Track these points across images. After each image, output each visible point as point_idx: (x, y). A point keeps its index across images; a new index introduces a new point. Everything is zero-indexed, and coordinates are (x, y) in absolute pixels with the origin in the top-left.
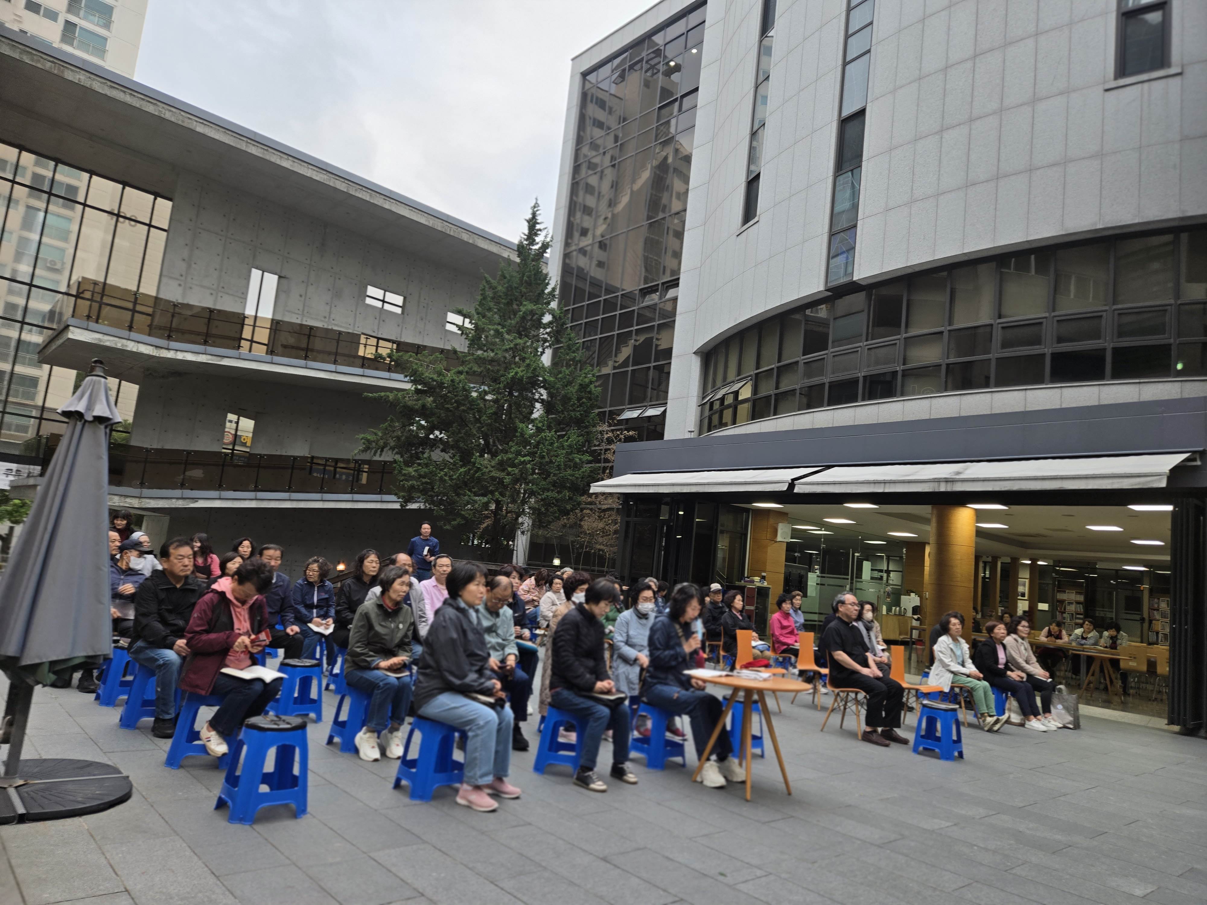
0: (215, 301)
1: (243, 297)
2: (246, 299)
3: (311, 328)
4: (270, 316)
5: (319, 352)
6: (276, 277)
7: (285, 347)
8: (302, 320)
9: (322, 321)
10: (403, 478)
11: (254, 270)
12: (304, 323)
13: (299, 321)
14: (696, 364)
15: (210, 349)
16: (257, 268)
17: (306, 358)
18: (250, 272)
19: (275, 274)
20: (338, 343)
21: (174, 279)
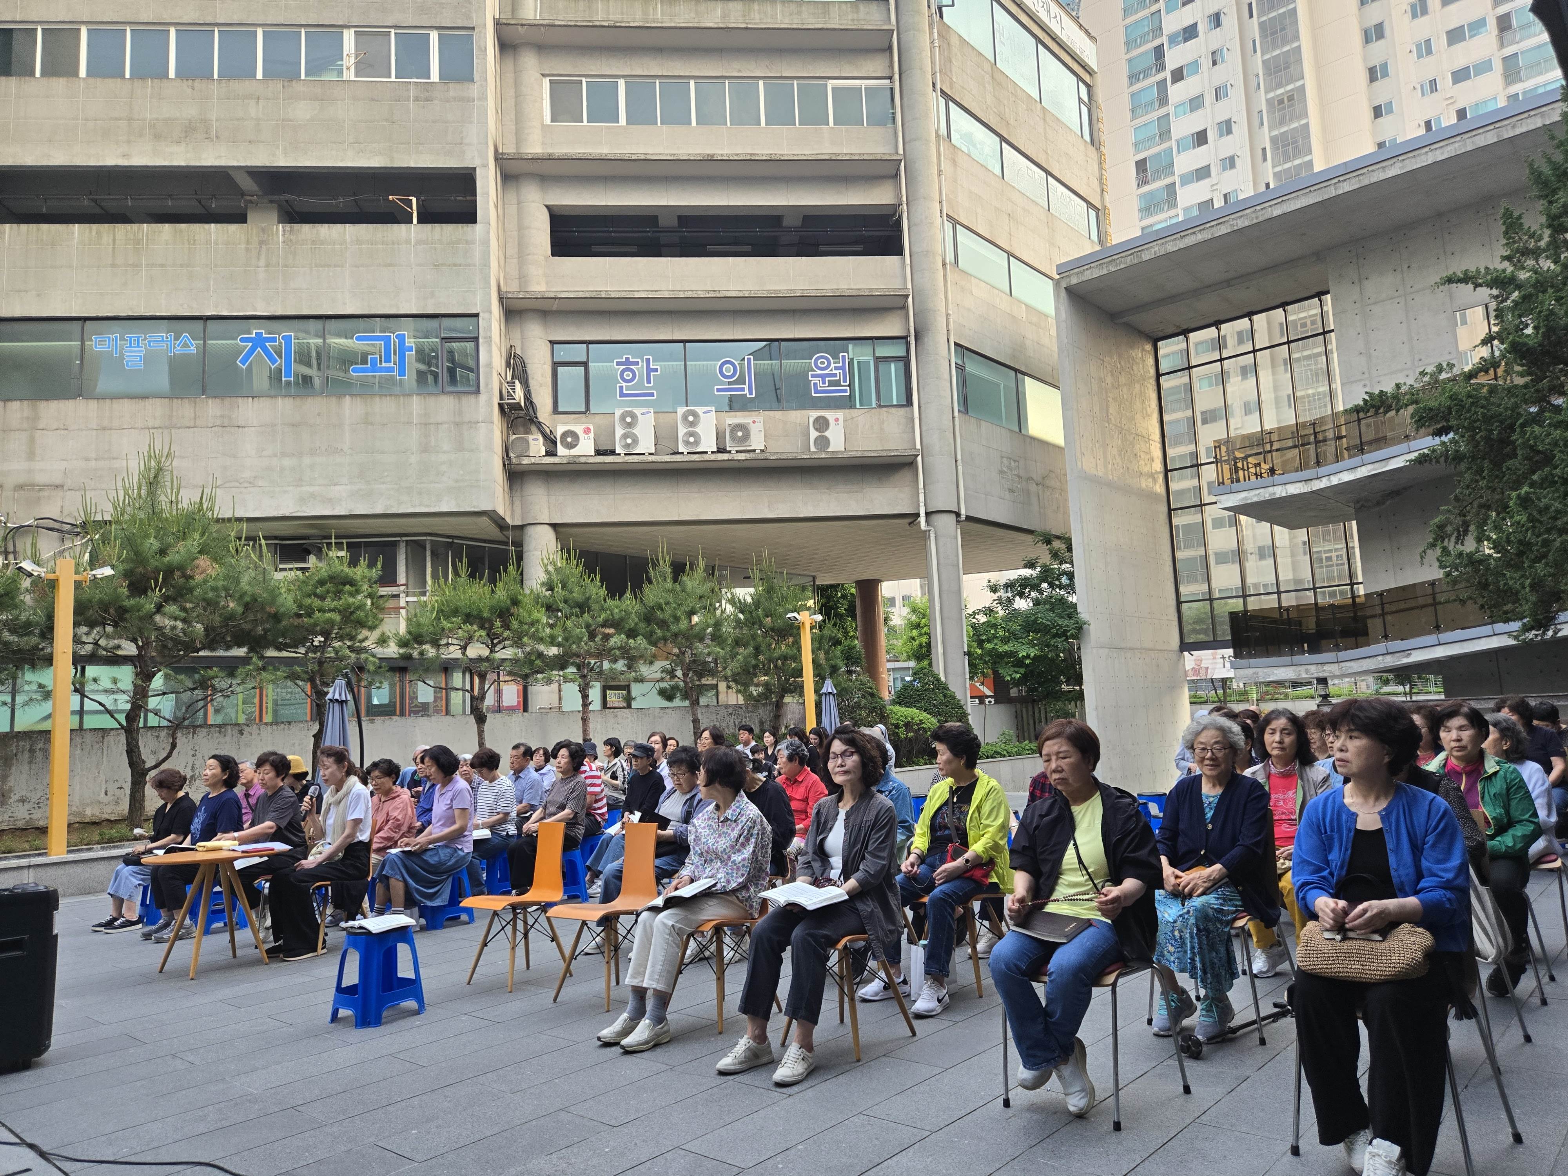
15: (1368, 457)
21: (1356, 381)
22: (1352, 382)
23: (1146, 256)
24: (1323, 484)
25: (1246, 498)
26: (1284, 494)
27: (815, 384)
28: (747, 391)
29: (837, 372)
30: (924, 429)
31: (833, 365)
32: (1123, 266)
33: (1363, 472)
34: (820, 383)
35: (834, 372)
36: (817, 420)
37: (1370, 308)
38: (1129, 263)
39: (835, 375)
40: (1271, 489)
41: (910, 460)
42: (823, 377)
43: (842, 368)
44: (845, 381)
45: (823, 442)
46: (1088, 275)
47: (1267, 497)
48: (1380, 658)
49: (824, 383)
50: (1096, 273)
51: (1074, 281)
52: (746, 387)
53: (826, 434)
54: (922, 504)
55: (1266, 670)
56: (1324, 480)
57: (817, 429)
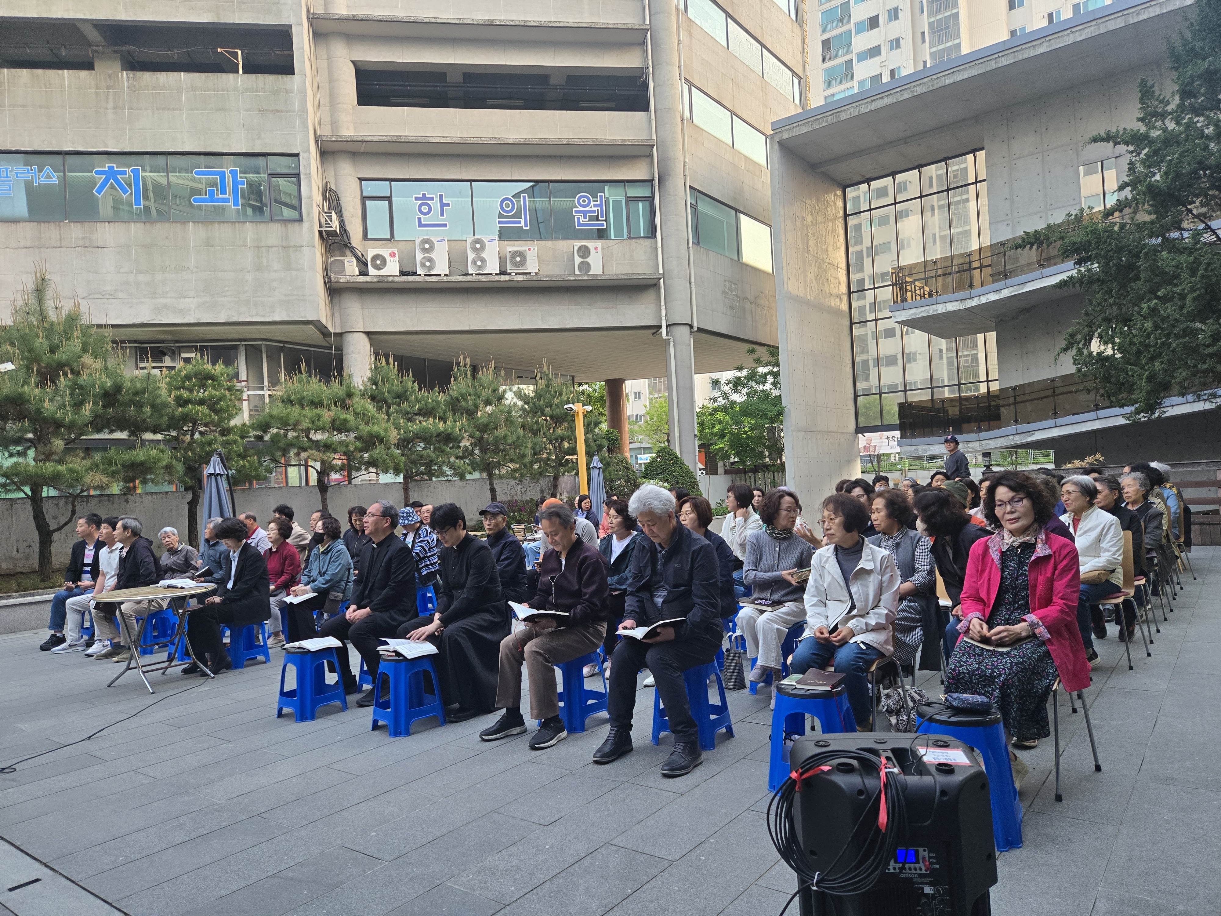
21: (1001, 221)
22: (998, 222)
23: (844, 116)
24: (974, 302)
25: (915, 314)
26: (944, 311)
27: (578, 219)
28: (523, 224)
29: (596, 209)
30: (665, 257)
31: (592, 203)
32: (825, 124)
33: (1006, 293)
34: (582, 219)
35: (594, 209)
36: (580, 248)
37: (1014, 162)
38: (829, 122)
39: (594, 212)
40: (934, 306)
41: (654, 282)
42: (585, 213)
43: (600, 205)
44: (602, 217)
45: (585, 267)
46: (797, 132)
47: (931, 313)
48: (1011, 437)
49: (585, 218)
50: (804, 130)
51: (785, 136)
52: (523, 221)
53: (588, 260)
54: (664, 318)
55: (924, 447)
56: (976, 299)
57: (580, 256)
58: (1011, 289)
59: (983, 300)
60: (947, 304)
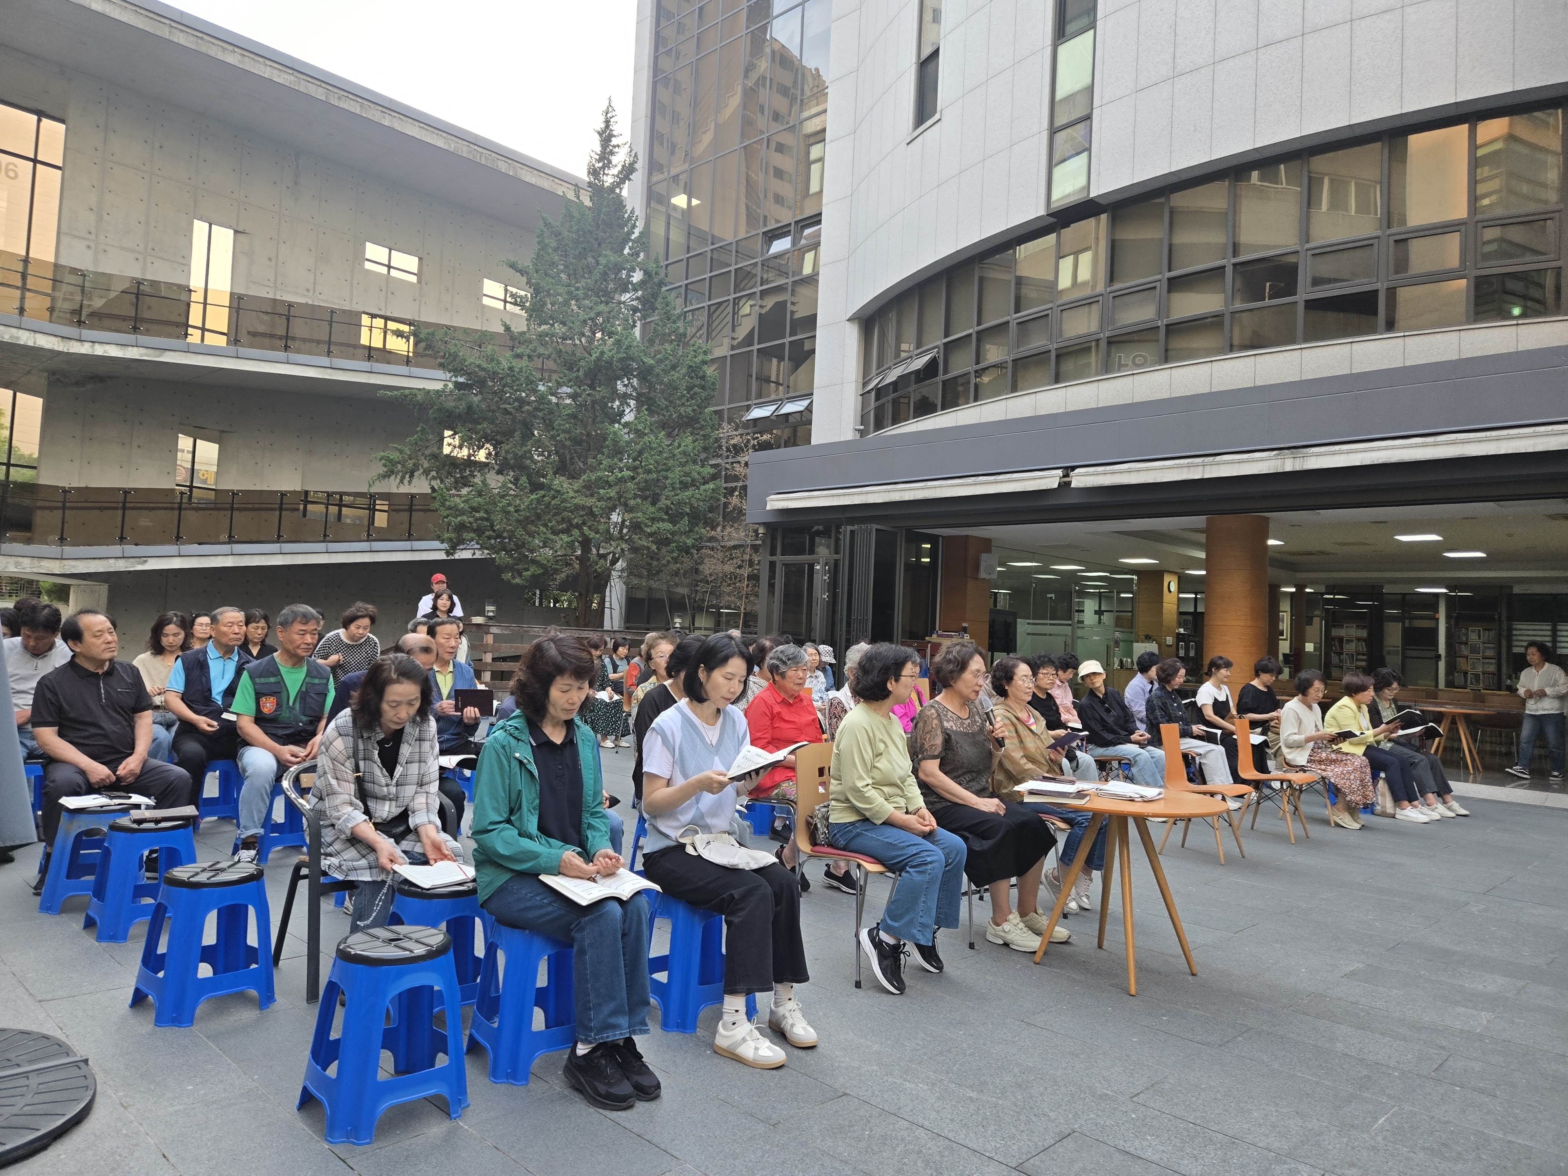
0: (144, 269)
1: (185, 262)
2: (189, 266)
3: (290, 305)
4: (228, 289)
5: (304, 340)
6: (232, 232)
7: (254, 334)
8: (275, 294)
9: (304, 296)
10: (448, 512)
11: (197, 223)
12: (278, 298)
13: (271, 296)
14: (852, 335)
15: (143, 339)
16: (201, 219)
17: (286, 348)
18: (191, 225)
19: (230, 227)
20: (331, 325)
21: (78, 237)
24: (83, 349)
56: (90, 345)
58: (142, 350)
59: (99, 350)
60: (38, 336)
